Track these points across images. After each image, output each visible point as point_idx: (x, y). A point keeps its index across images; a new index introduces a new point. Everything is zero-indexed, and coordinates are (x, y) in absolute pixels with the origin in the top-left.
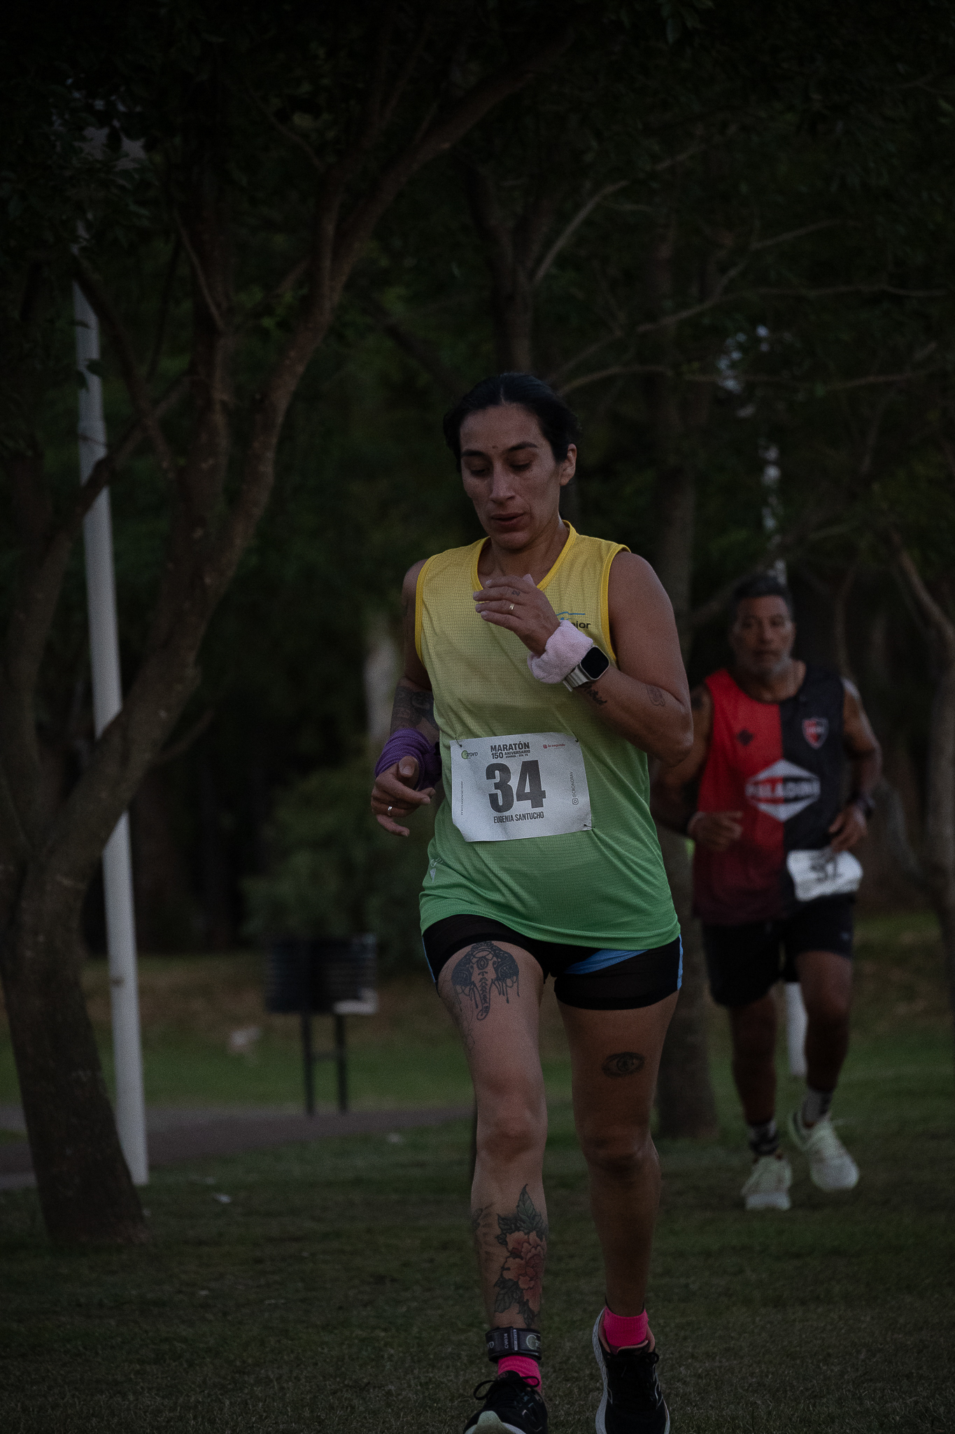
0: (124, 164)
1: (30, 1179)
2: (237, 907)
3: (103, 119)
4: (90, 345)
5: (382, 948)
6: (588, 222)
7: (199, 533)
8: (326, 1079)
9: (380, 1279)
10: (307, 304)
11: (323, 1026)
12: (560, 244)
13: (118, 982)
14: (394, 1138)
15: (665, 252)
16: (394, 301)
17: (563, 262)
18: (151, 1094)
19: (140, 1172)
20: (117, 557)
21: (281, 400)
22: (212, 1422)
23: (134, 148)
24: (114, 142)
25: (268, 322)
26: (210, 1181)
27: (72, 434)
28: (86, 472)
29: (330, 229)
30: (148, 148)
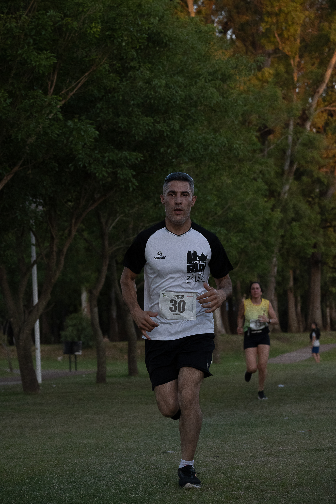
0: (38, 210)
1: (20, 382)
2: (59, 336)
3: (35, 202)
4: (33, 240)
5: (83, 343)
6: (118, 221)
7: (51, 273)
8: (73, 366)
9: (80, 400)
10: (70, 234)
11: (73, 357)
12: (113, 225)
13: (37, 349)
14: (84, 376)
15: (131, 226)
16: (86, 234)
17: (114, 228)
18: (43, 367)
19: (40, 380)
20: (38, 277)
21: (65, 250)
22: (50, 424)
23: (40, 208)
24: (37, 206)
25: (63, 237)
26: (52, 383)
27: (30, 256)
28: (32, 262)
29: (73, 221)
30: (43, 207)
